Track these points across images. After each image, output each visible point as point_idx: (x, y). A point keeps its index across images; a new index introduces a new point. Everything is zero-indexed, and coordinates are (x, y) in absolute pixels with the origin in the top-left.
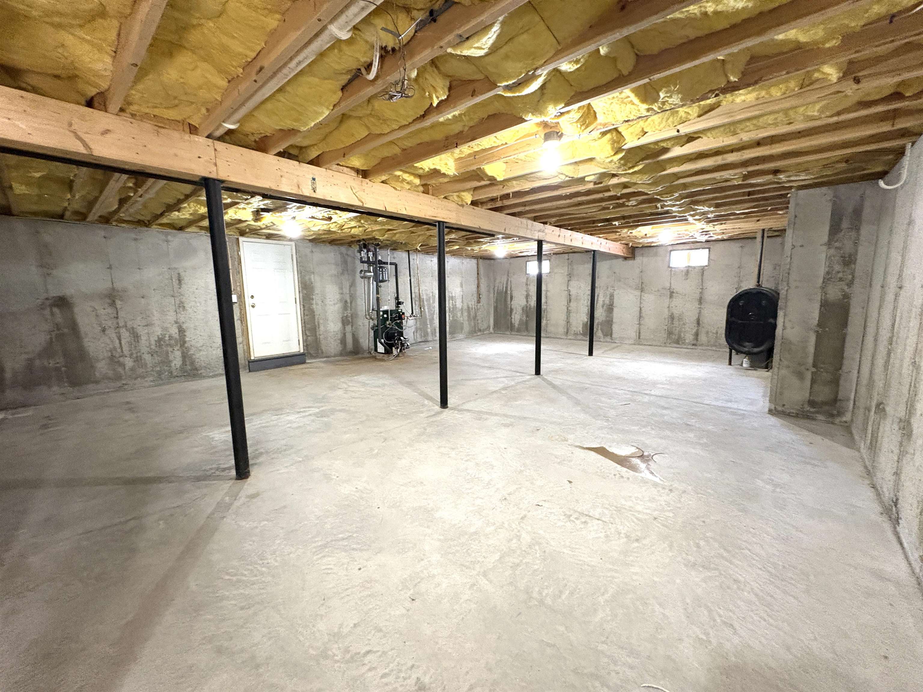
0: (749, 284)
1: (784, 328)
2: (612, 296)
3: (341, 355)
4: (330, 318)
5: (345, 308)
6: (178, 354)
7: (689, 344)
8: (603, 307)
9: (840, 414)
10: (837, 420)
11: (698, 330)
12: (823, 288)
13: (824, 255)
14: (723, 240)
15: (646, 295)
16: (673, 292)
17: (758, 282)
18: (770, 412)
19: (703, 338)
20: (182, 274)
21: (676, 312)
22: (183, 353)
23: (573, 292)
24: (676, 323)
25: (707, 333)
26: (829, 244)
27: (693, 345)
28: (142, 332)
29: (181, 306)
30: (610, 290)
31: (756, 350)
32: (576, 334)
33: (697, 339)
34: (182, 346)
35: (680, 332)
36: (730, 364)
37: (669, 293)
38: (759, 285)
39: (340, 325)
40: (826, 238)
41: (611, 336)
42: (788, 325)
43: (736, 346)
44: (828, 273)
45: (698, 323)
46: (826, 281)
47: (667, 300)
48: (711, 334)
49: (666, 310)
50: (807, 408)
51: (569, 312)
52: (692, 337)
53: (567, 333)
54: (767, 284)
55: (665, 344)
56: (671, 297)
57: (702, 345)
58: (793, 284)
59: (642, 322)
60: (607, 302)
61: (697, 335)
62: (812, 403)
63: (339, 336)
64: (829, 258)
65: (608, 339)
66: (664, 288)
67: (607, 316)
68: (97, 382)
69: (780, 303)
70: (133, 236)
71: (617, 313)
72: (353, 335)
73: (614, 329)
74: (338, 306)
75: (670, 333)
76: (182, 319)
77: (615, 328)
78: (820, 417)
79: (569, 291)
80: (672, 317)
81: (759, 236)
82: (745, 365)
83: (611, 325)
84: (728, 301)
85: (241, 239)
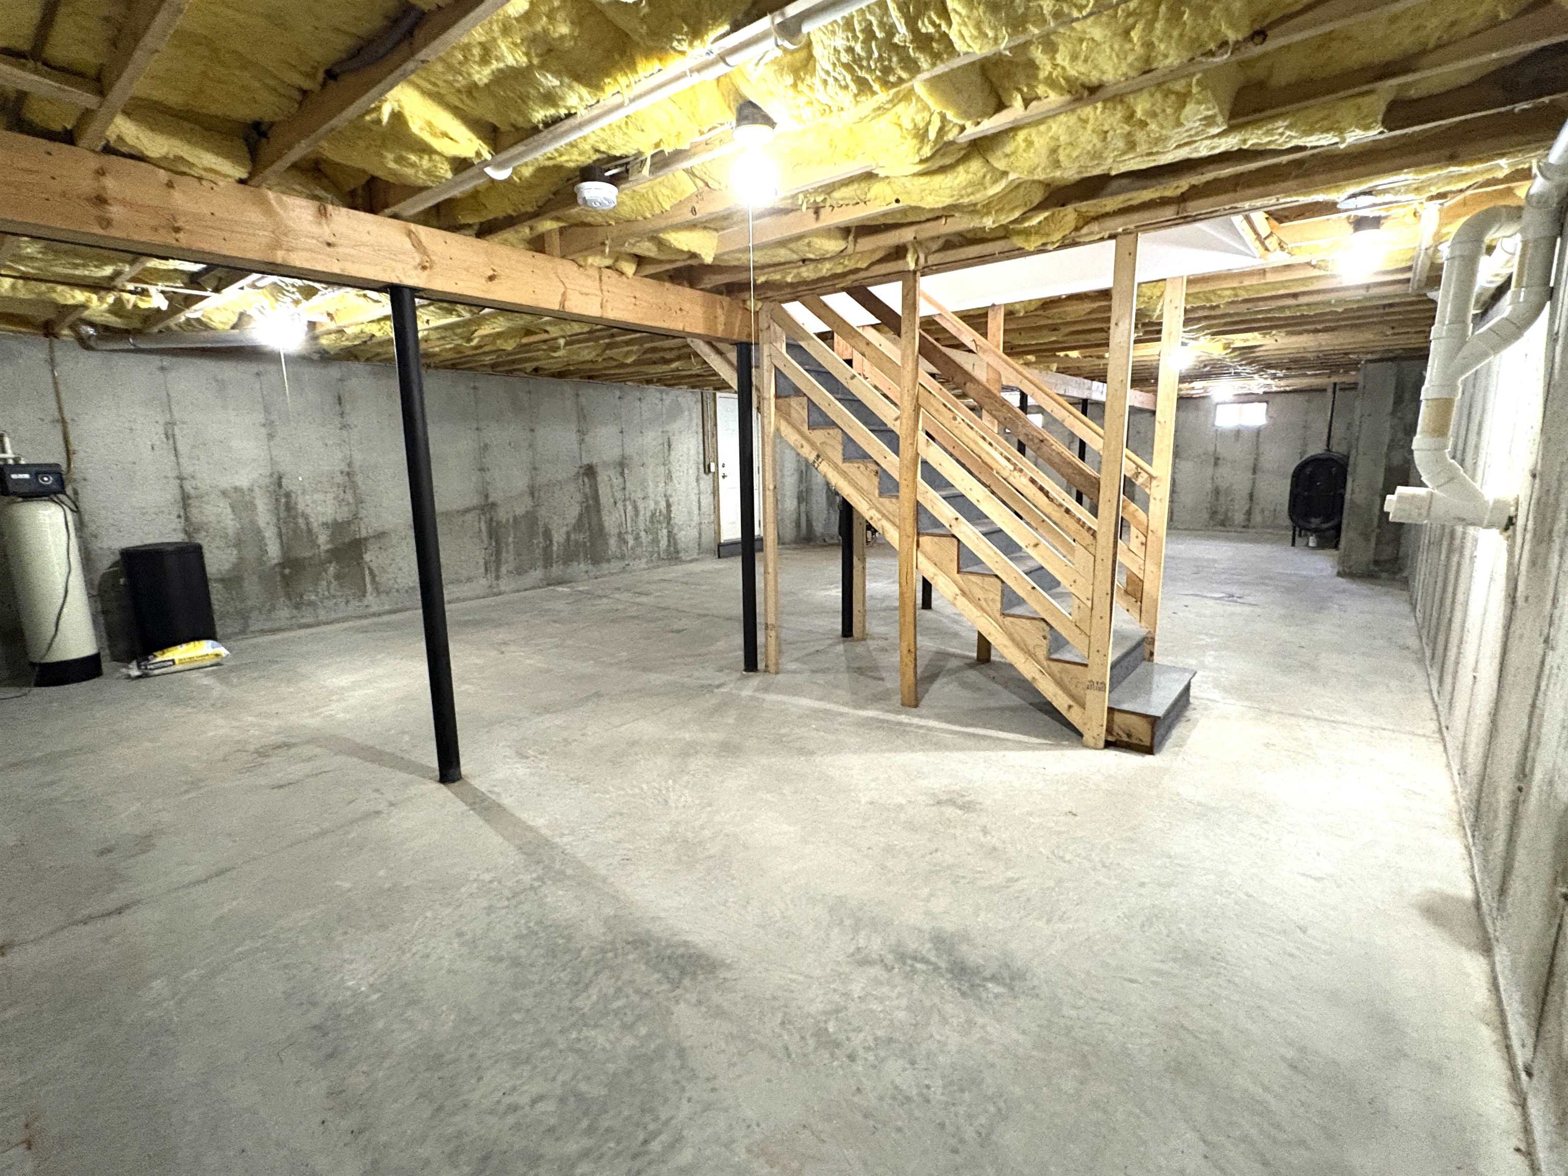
0: (1316, 449)
1: (1353, 492)
3: (795, 542)
4: (788, 493)
5: (801, 481)
6: (665, 531)
7: (1239, 526)
9: (1400, 570)
10: (1397, 577)
11: (1250, 508)
12: (1387, 455)
13: (1388, 425)
14: (1285, 392)
15: (1183, 463)
16: (1218, 459)
17: (1328, 445)
18: (1339, 574)
19: (1257, 518)
20: (672, 438)
21: (1223, 485)
22: (669, 532)
24: (1222, 499)
25: (1263, 511)
26: (1393, 413)
27: (1244, 527)
28: (641, 505)
29: (669, 477)
31: (1325, 526)
33: (1249, 520)
34: (668, 523)
35: (1227, 510)
36: (1293, 544)
37: (1213, 460)
38: (1329, 450)
39: (795, 502)
40: (1389, 408)
42: (1357, 490)
43: (1301, 523)
44: (1392, 440)
45: (1251, 498)
46: (1391, 447)
47: (1210, 470)
48: (1267, 513)
49: (1208, 483)
50: (1372, 567)
52: (1242, 517)
54: (1338, 448)
55: (1206, 527)
56: (1216, 464)
57: (1254, 527)
58: (1361, 450)
59: (1176, 499)
61: (1249, 513)
62: (1376, 562)
63: (795, 516)
64: (1392, 427)
66: (1206, 454)
68: (609, 561)
69: (1349, 469)
70: (638, 394)
72: (807, 517)
74: (796, 477)
75: (1214, 513)
76: (669, 493)
78: (1384, 575)
80: (1217, 492)
81: (1330, 390)
82: (1311, 544)
84: (1292, 471)
85: (718, 394)
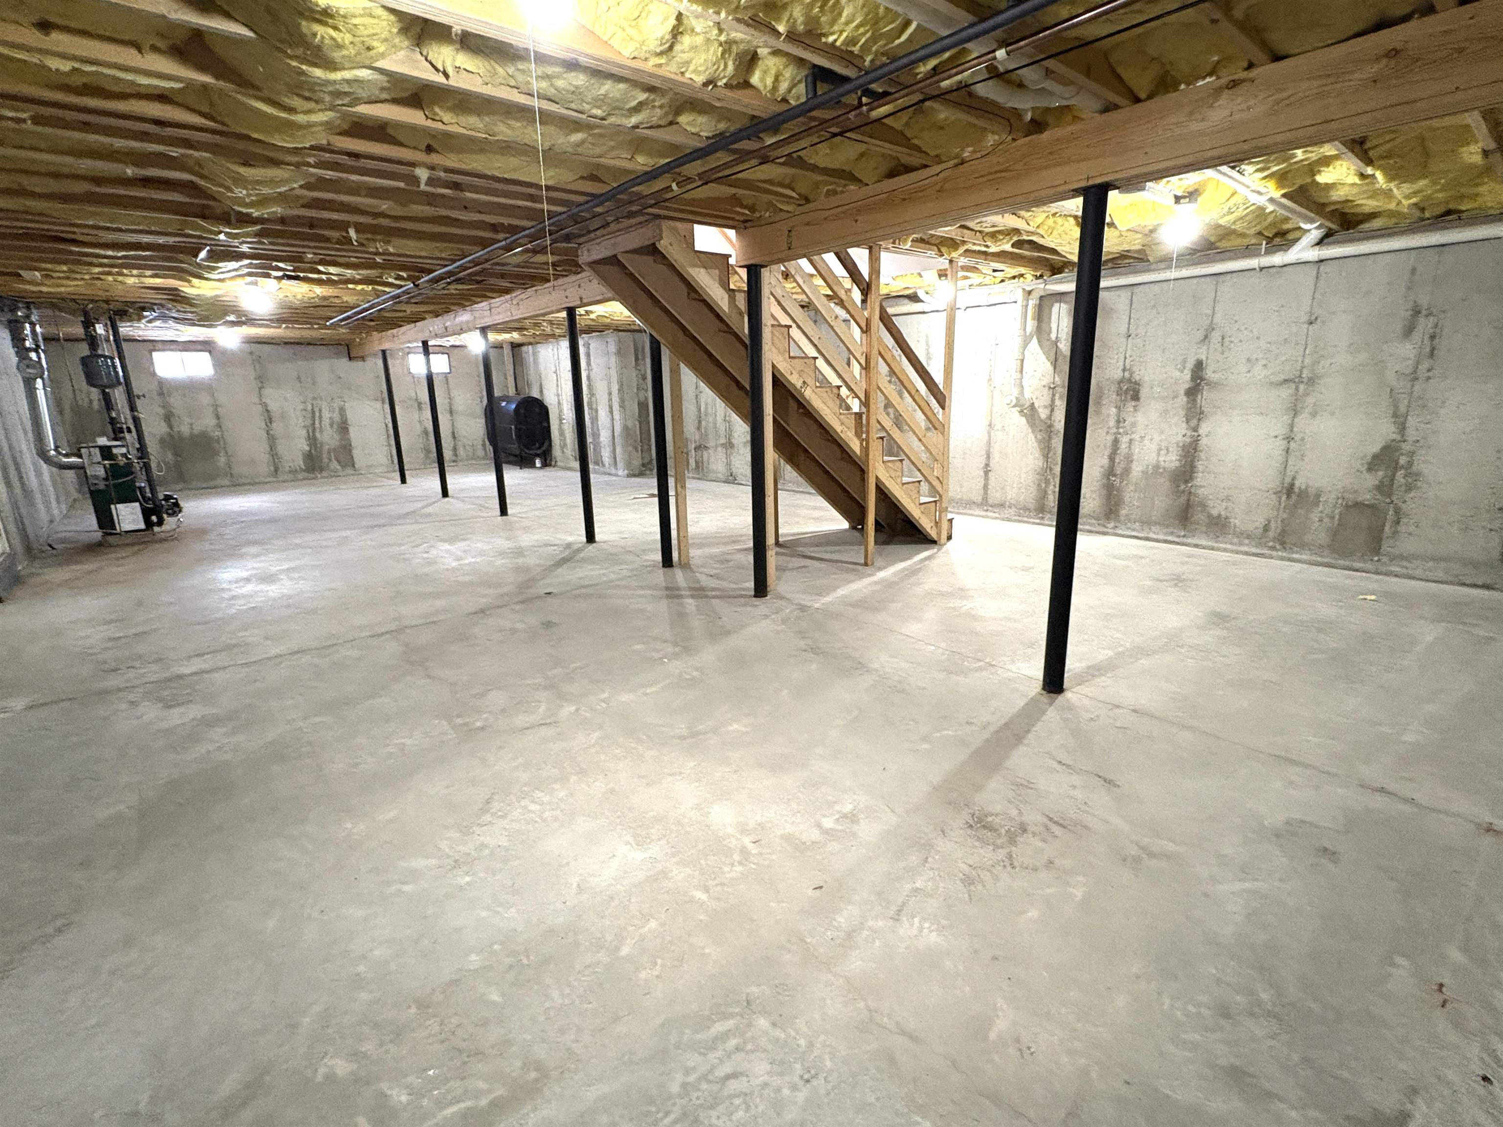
2: (342, 410)
8: (331, 425)
16: (420, 403)
19: (461, 452)
21: (429, 426)
23: (274, 406)
30: (337, 404)
32: (293, 472)
33: (456, 455)
37: (417, 405)
41: (353, 466)
45: (454, 437)
47: (416, 414)
49: (418, 426)
51: (272, 440)
53: (276, 470)
56: (420, 408)
60: (337, 417)
65: (349, 471)
66: (410, 399)
67: (341, 439)
71: (354, 434)
73: (355, 456)
77: (356, 453)
79: (265, 405)
83: (350, 451)
